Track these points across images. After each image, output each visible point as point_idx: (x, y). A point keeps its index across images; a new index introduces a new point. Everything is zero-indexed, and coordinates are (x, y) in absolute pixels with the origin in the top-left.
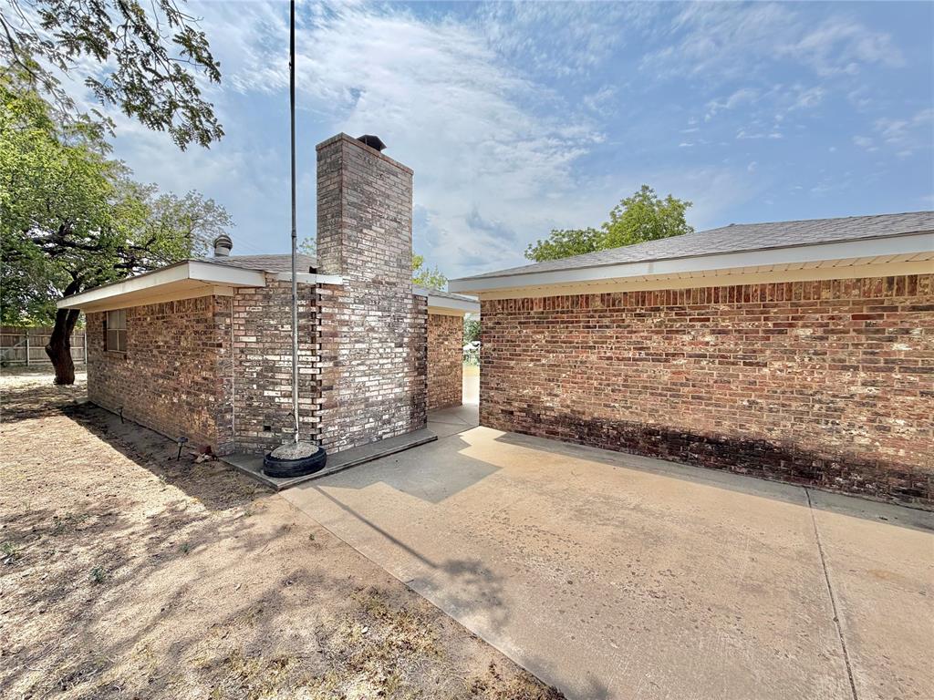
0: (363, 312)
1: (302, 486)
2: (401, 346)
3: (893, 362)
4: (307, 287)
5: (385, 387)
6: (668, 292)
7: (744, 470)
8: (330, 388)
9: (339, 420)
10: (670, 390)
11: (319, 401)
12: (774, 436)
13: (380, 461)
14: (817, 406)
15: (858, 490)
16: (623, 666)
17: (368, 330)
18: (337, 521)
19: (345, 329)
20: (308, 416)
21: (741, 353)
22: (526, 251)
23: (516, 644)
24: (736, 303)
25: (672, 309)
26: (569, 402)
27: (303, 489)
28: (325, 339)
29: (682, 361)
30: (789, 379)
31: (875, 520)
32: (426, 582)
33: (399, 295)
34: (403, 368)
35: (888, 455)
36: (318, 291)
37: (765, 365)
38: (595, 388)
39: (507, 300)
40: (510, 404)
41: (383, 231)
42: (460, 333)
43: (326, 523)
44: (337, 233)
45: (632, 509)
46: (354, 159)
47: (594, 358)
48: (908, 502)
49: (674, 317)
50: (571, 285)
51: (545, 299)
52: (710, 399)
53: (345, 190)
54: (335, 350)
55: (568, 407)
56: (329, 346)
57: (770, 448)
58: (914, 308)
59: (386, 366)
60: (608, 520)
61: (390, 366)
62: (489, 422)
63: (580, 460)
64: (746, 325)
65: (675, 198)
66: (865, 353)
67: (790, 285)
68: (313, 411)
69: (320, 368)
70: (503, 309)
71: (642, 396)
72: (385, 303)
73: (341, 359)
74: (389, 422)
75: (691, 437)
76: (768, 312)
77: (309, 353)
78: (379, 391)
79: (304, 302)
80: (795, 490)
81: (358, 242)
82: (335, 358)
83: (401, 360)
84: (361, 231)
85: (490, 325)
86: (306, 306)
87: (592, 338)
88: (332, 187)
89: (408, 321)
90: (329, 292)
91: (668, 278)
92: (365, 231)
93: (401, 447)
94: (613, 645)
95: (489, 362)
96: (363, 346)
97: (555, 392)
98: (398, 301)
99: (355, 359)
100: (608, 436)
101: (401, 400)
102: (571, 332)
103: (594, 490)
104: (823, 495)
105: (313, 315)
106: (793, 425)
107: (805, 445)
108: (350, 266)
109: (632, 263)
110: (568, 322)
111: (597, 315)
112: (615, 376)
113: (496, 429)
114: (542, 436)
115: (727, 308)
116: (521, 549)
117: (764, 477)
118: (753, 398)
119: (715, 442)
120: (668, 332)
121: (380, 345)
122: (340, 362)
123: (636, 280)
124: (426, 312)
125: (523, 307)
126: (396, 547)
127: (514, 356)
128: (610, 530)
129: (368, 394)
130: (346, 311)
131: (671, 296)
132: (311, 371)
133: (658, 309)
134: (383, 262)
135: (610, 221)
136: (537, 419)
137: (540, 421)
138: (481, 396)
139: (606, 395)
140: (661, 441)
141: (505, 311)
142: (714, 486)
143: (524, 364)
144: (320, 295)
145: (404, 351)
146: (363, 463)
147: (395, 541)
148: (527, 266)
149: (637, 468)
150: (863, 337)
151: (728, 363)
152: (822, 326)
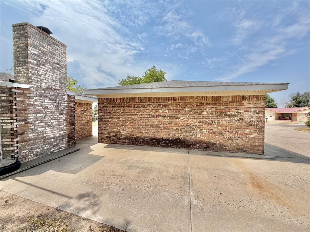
0: (41, 101)
1: (4, 179)
2: (62, 114)
3: (204, 117)
4: (6, 88)
5: (54, 131)
6: (156, 97)
7: (175, 147)
8: (23, 134)
9: (29, 147)
10: (157, 126)
11: (16, 140)
12: (181, 137)
13: (52, 161)
14: (190, 128)
15: (198, 148)
16: (136, 210)
17: (44, 108)
18: (24, 191)
19: (31, 108)
20: (9, 147)
21: (174, 115)
22: (118, 82)
23: (101, 216)
24: (173, 102)
25: (157, 103)
26: (129, 132)
27: (4, 181)
28: (19, 112)
29: (160, 118)
30: (184, 122)
31: (200, 155)
32: (67, 205)
33: (61, 94)
34: (64, 123)
35: (203, 139)
36: (13, 90)
37: (179, 118)
38: (137, 127)
39: (108, 98)
40: (109, 134)
41: (52, 68)
42: (91, 110)
43: (17, 193)
44: (25, 65)
45: (145, 163)
46: (34, 35)
47: (136, 117)
48: (206, 149)
49: (158, 105)
50: (129, 94)
51: (121, 98)
52: (167, 128)
53: (29, 47)
54: (26, 117)
55: (129, 133)
56: (22, 115)
57: (181, 140)
58: (207, 104)
59: (54, 123)
60: (138, 167)
61: (56, 123)
62: (102, 141)
63: (132, 150)
64: (175, 108)
65: (162, 70)
66: (199, 115)
67: (184, 97)
68: (12, 145)
69: (16, 125)
70: (106, 101)
71: (150, 129)
72: (54, 97)
73: (29, 120)
74: (57, 145)
75: (163, 139)
76: (180, 104)
77: (9, 118)
78: (51, 133)
79: (4, 95)
80: (186, 150)
81: (38, 71)
82: (26, 120)
83: (62, 120)
84: (39, 66)
85: (101, 107)
86: (6, 97)
87: (136, 111)
88: (21, 45)
89: (66, 105)
90: (21, 91)
91: (156, 94)
92: (41, 66)
93: (62, 155)
94: (134, 206)
95: (102, 120)
96: (42, 115)
97: (125, 129)
98: (60, 97)
99: (37, 120)
100: (141, 142)
101: (62, 136)
102: (129, 109)
103: (135, 159)
104: (191, 151)
105: (11, 101)
106: (185, 133)
107: (188, 139)
108: (33, 81)
109: (146, 88)
110: (128, 106)
111: (137, 104)
112: (143, 123)
113: (105, 143)
114: (120, 144)
115: (171, 103)
116: (108, 183)
117: (179, 148)
118: (177, 127)
119: (168, 140)
120: (157, 109)
121: (51, 114)
122: (28, 122)
123: (148, 94)
124: (74, 102)
125: (113, 101)
126: (54, 195)
127: (110, 117)
128: (138, 170)
129: (45, 135)
130: (31, 100)
131: (157, 99)
132: (10, 127)
133: (154, 103)
134: (52, 81)
135: (145, 75)
136: (119, 139)
137: (120, 139)
138: (98, 132)
139: (140, 129)
140: (155, 141)
141: (107, 102)
142: (168, 152)
143: (114, 120)
144: (15, 92)
145: (64, 117)
146: (42, 164)
147: (53, 193)
148: (115, 87)
149: (149, 150)
150: (198, 111)
151: (171, 118)
152: (190, 108)
